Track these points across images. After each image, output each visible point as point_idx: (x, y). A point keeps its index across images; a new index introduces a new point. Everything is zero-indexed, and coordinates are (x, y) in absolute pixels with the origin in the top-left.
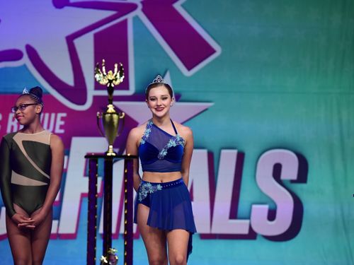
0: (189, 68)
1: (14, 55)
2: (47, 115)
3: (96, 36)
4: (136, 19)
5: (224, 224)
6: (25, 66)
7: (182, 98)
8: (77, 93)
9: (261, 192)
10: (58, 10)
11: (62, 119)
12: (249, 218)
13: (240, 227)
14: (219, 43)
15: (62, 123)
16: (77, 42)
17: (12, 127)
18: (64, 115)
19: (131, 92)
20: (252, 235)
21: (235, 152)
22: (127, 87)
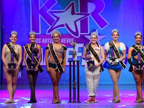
0: (102, 28)
1: (63, 26)
2: (70, 39)
3: (81, 21)
4: (90, 17)
6: (65, 28)
7: (100, 34)
8: (76, 34)
10: (72, 15)
11: (73, 40)
14: (108, 22)
16: (76, 22)
18: (74, 39)
19: (88, 33)
22: (88, 32)
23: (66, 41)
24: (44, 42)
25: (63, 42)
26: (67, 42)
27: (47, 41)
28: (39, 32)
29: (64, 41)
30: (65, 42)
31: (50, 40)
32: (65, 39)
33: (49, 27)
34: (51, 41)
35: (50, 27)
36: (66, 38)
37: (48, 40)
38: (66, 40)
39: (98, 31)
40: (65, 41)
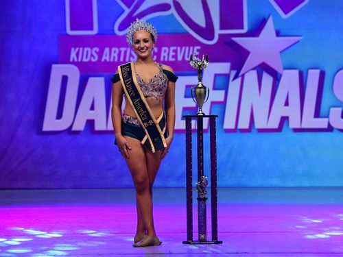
0: (286, 13)
1: (165, 7)
2: (187, 48)
5: (310, 121)
6: (172, 15)
7: (282, 33)
8: (208, 32)
9: (336, 98)
11: (198, 50)
12: (328, 117)
13: (321, 123)
15: (198, 53)
17: (164, 57)
18: (199, 48)
19: (245, 30)
20: (330, 129)
21: (318, 71)
22: (242, 27)
23: (175, 56)
24: (108, 60)
25: (166, 59)
26: (180, 58)
27: (116, 56)
28: (92, 29)
29: (168, 54)
30: (173, 60)
31: (125, 52)
32: (173, 48)
33: (123, 11)
34: (131, 55)
35: (127, 11)
36: (177, 46)
37: (120, 52)
38: (175, 51)
39: (275, 24)
40: (172, 54)
